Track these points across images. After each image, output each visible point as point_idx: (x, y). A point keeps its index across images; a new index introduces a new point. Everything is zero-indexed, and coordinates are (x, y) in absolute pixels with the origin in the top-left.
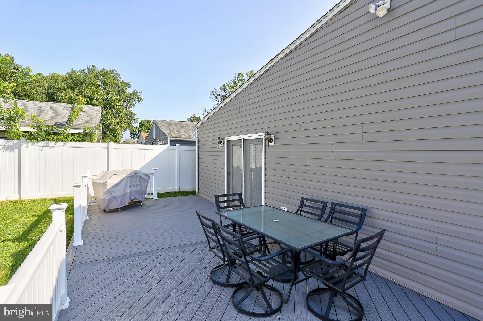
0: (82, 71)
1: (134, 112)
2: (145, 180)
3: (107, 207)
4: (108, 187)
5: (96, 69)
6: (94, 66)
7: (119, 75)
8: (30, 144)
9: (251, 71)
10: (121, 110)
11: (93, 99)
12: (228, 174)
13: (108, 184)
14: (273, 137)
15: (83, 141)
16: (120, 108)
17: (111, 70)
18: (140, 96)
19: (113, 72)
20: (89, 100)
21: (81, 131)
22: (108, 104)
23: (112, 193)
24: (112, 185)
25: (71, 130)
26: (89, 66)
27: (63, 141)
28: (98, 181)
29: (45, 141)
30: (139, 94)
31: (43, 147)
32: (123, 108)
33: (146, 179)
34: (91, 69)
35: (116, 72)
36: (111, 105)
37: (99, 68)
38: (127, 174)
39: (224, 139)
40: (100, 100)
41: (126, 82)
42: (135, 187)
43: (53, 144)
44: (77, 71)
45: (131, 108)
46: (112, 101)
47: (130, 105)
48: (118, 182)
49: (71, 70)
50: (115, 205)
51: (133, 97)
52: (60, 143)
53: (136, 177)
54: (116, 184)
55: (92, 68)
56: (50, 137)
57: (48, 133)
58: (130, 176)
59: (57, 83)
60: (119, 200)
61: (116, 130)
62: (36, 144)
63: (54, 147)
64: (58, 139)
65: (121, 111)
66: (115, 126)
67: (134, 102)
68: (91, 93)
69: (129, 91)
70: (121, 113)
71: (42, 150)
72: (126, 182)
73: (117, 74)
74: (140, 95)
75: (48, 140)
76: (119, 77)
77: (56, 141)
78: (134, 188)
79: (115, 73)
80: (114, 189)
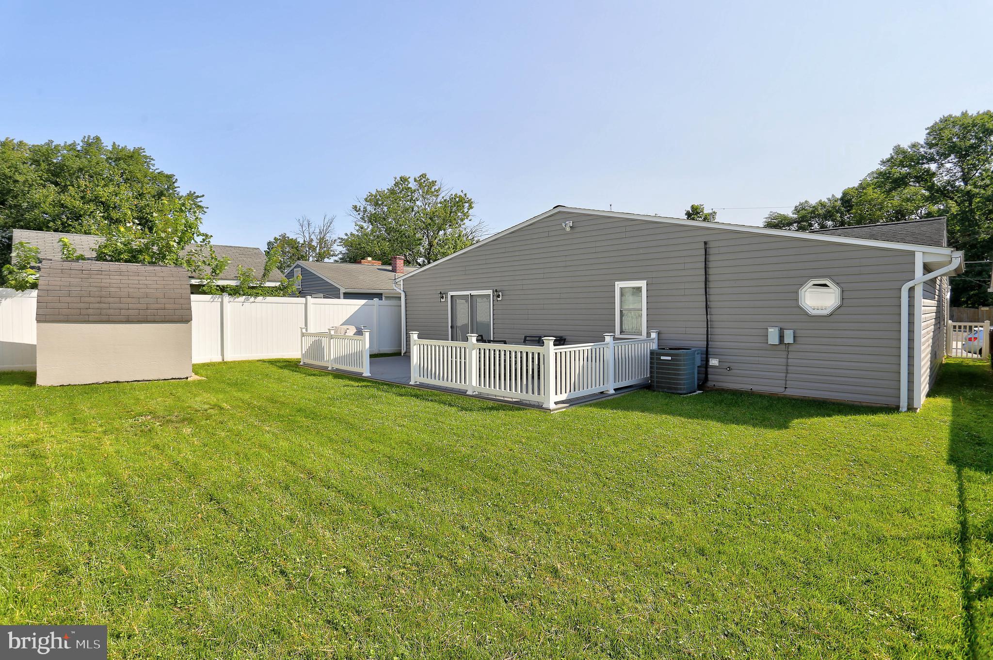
8: (232, 299)
9: (422, 175)
12: (452, 327)
14: (500, 294)
18: (199, 204)
21: (277, 284)
25: (268, 283)
29: (245, 296)
39: (446, 294)
43: (252, 299)
52: (260, 298)
55: (92, 142)
56: (250, 291)
62: (237, 299)
63: (254, 302)
64: (257, 293)
73: (146, 157)
74: (200, 202)
75: (249, 294)
76: (151, 162)
79: (143, 154)
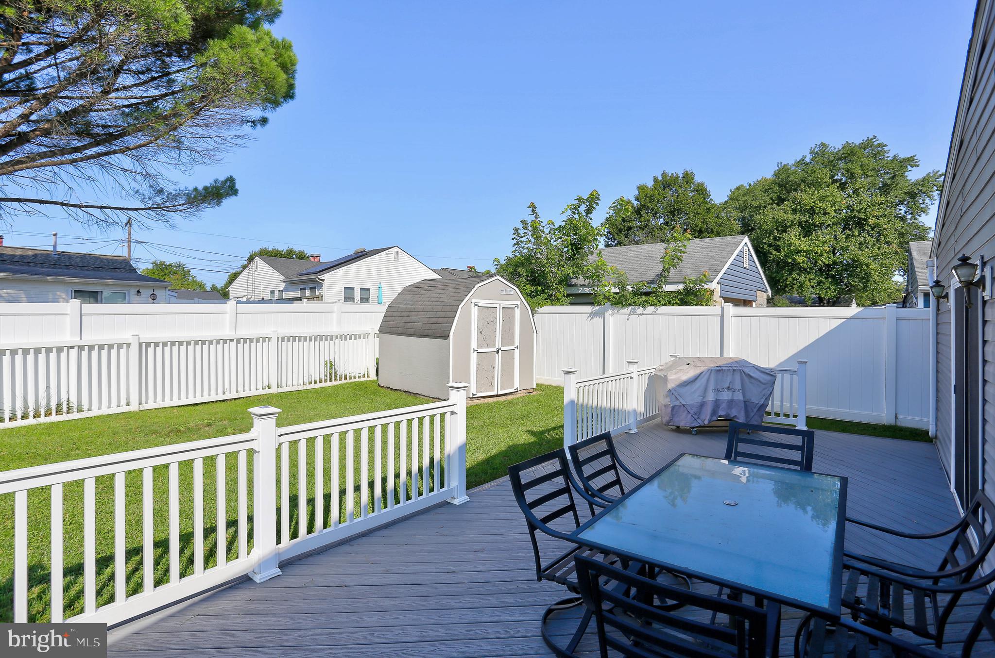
0: (800, 161)
2: (760, 381)
3: (671, 420)
4: (671, 385)
5: (828, 148)
6: (823, 144)
7: (885, 146)
8: (616, 311)
10: (885, 226)
11: (817, 214)
12: (956, 390)
13: (671, 379)
14: (988, 273)
15: (684, 303)
16: (882, 221)
17: (865, 140)
19: (867, 144)
20: (809, 217)
21: (681, 287)
23: (678, 397)
24: (677, 383)
25: (667, 286)
26: (813, 147)
27: (653, 305)
28: (657, 373)
29: (632, 306)
31: (630, 314)
32: (891, 220)
33: (763, 381)
34: (817, 153)
35: (877, 140)
36: (859, 219)
37: (836, 144)
38: (712, 365)
40: (833, 214)
41: (903, 155)
42: (730, 394)
43: (640, 310)
44: (790, 164)
45: (918, 217)
46: (862, 209)
47: (916, 210)
48: (690, 378)
49: (778, 166)
50: (684, 421)
51: (924, 190)
52: (650, 309)
53: (733, 374)
54: (685, 382)
55: (819, 150)
57: (636, 293)
58: (715, 370)
59: (754, 198)
60: (692, 412)
61: (870, 273)
62: (621, 311)
63: (643, 314)
65: (885, 229)
66: (867, 265)
67: (927, 201)
68: (814, 202)
69: (914, 175)
70: (885, 232)
71: (628, 319)
72: (708, 380)
73: (880, 145)
75: (635, 304)
77: (643, 305)
78: (726, 396)
79: (875, 143)
80: (683, 390)
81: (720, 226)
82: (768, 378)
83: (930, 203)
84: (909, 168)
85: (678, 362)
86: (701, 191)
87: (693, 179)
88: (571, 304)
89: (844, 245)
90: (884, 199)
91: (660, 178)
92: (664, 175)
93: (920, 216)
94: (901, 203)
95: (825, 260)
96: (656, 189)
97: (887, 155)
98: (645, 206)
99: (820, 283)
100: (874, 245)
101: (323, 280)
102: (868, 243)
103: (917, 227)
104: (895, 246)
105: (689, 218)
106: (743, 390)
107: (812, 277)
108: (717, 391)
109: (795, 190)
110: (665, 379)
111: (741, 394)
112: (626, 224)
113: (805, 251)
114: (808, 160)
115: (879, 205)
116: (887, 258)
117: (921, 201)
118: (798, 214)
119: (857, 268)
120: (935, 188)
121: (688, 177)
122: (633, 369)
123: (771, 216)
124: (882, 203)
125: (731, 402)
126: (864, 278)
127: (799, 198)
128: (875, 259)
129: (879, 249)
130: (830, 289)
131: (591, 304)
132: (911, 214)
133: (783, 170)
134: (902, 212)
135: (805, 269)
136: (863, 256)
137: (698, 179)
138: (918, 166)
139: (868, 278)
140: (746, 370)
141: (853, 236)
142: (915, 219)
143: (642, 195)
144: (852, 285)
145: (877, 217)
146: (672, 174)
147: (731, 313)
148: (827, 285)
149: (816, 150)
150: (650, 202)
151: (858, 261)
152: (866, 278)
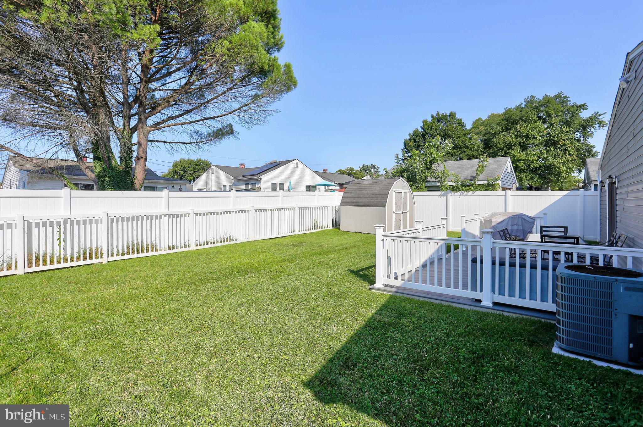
0: (518, 106)
1: (592, 144)
4: (493, 224)
5: (535, 99)
6: (532, 97)
7: (569, 97)
8: (453, 194)
11: (530, 138)
12: (609, 218)
13: (494, 221)
15: (486, 190)
16: (567, 142)
17: (557, 94)
18: (603, 120)
19: (558, 96)
20: (525, 140)
21: (485, 182)
22: (550, 140)
23: (497, 228)
24: (496, 223)
26: (526, 98)
27: (472, 191)
28: (487, 219)
29: (461, 192)
30: (601, 117)
31: (460, 195)
32: (572, 141)
33: (530, 222)
34: (528, 102)
35: (564, 94)
36: (554, 141)
38: (510, 215)
39: (606, 182)
40: (539, 138)
41: (579, 103)
42: (517, 227)
43: (465, 193)
46: (555, 135)
47: (586, 135)
48: (501, 221)
51: (590, 124)
52: (471, 193)
53: (518, 219)
55: (530, 100)
56: (464, 188)
57: (463, 185)
58: (511, 217)
61: (561, 172)
62: (456, 194)
63: (467, 195)
64: (469, 189)
65: (569, 147)
66: (559, 168)
67: (592, 130)
68: (528, 131)
69: (585, 115)
70: (569, 149)
71: (460, 198)
72: (508, 221)
73: (565, 97)
75: (463, 190)
76: (569, 99)
77: (468, 191)
78: (515, 227)
79: (562, 96)
80: (498, 226)
81: (472, 144)
82: (532, 220)
83: (594, 131)
84: (582, 110)
85: (494, 215)
86: (460, 123)
87: (455, 116)
88: (428, 191)
89: (546, 156)
90: (568, 129)
91: (435, 116)
92: (438, 114)
93: (588, 139)
94: (578, 131)
95: (534, 165)
96: (434, 123)
97: (569, 103)
98: (428, 133)
99: (532, 178)
100: (562, 156)
101: (261, 179)
102: (559, 155)
103: (587, 145)
104: (574, 157)
105: (455, 140)
106: (522, 225)
107: (527, 174)
108: (512, 225)
109: (516, 124)
110: (490, 221)
111: (521, 226)
112: (416, 143)
113: (523, 160)
114: (523, 106)
115: (566, 133)
116: (570, 163)
117: (589, 130)
118: (519, 139)
119: (553, 169)
120: (597, 123)
121: (452, 115)
122: (477, 217)
123: (502, 139)
124: (567, 132)
125: (517, 230)
126: (556, 175)
127: (519, 128)
128: (563, 164)
129: (565, 158)
130: (538, 181)
131: (439, 191)
132: (583, 137)
133: (508, 111)
134: (578, 136)
135: (523, 170)
136: (556, 162)
137: (458, 116)
138: (587, 109)
139: (559, 175)
140: (524, 217)
141: (551, 151)
142: (586, 140)
143: (426, 127)
144: (550, 179)
145: (564, 140)
146: (443, 114)
147: (510, 194)
148: (536, 179)
149: (528, 100)
150: (431, 131)
151: (554, 165)
152: (558, 175)
